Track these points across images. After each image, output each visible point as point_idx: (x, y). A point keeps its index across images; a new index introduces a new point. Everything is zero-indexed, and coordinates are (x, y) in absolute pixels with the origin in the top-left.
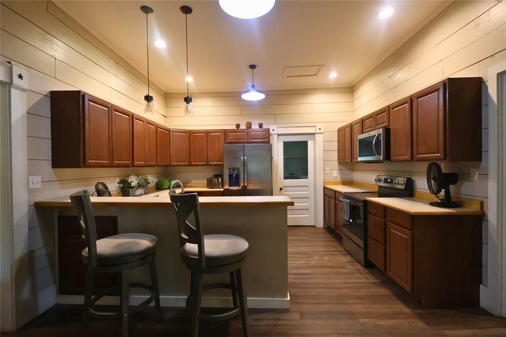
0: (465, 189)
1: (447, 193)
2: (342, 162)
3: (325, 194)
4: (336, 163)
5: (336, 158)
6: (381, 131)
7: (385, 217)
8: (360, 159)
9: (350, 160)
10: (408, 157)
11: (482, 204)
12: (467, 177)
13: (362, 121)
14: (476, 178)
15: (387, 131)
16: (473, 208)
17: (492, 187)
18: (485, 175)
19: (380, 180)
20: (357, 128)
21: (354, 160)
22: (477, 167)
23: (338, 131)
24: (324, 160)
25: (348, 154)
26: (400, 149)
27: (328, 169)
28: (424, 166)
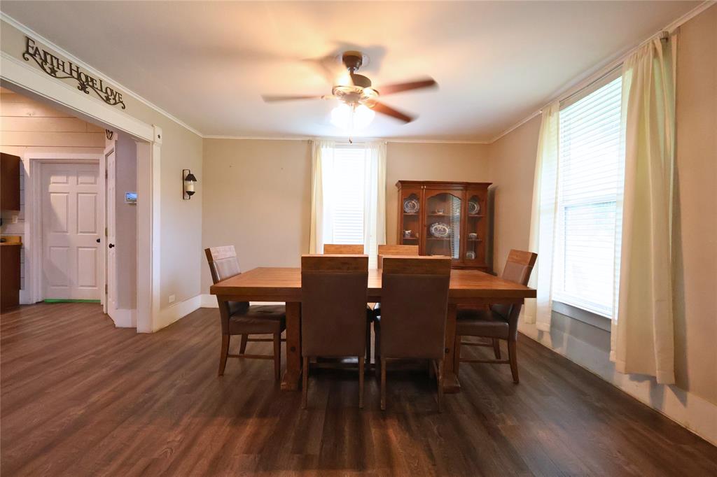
0: (9, 230)
11: (20, 238)
12: (10, 220)
14: (16, 222)
16: (13, 242)
17: (27, 226)
18: (22, 220)
22: (17, 215)
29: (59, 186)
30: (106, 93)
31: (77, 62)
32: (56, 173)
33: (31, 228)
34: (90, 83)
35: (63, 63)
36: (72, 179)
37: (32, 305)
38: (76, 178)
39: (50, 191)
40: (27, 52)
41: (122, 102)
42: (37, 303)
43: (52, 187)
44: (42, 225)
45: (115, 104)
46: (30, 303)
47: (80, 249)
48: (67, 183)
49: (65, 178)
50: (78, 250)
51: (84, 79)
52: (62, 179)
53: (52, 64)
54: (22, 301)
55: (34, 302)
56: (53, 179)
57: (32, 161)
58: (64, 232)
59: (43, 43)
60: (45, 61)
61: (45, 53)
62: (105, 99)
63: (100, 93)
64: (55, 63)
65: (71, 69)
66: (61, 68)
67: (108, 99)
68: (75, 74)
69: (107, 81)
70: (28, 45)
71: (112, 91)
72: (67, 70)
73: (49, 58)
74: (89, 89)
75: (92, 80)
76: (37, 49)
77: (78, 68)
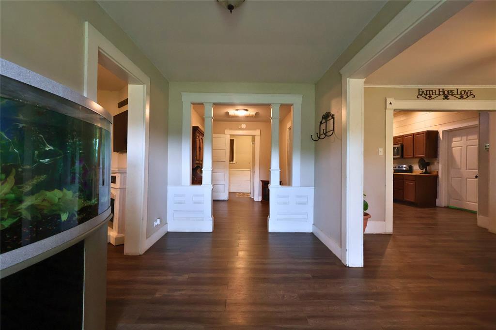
0: (432, 168)
1: (426, 170)
6: (399, 145)
7: (403, 179)
10: (412, 156)
11: (437, 172)
12: (433, 163)
14: (436, 163)
15: (402, 146)
16: (435, 174)
17: (440, 166)
18: (438, 163)
19: (396, 167)
22: (436, 160)
26: (408, 152)
28: (417, 160)
29: (458, 143)
30: (461, 93)
31: (441, 87)
32: (455, 136)
33: (442, 167)
34: (451, 94)
35: (435, 91)
36: (464, 138)
37: (442, 207)
38: (466, 137)
39: (452, 146)
40: (419, 95)
41: (472, 94)
42: (445, 207)
43: (453, 144)
44: (448, 166)
45: (467, 97)
46: (441, 206)
47: (468, 179)
48: (461, 141)
49: (460, 138)
50: (466, 180)
51: (446, 93)
52: (458, 139)
53: (430, 94)
54: (437, 204)
55: (443, 206)
56: (454, 139)
57: (443, 131)
58: (459, 169)
59: (425, 87)
60: (427, 94)
61: (427, 91)
62: (460, 97)
63: (456, 96)
64: (431, 92)
65: (439, 92)
66: (434, 94)
67: (462, 97)
68: (441, 93)
69: (462, 87)
70: (419, 92)
71: (465, 91)
72: (437, 93)
73: (428, 92)
74: (450, 97)
75: (451, 91)
76: (423, 91)
77: (443, 89)
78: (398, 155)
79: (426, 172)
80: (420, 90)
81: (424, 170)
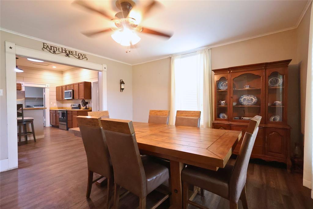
1: (86, 107)
2: (58, 100)
3: (50, 113)
4: (56, 100)
5: (56, 98)
6: (71, 91)
7: (72, 114)
8: (65, 99)
9: (61, 99)
11: (91, 107)
12: (89, 103)
13: (66, 86)
14: (91, 103)
16: (90, 109)
19: (72, 105)
20: (64, 88)
21: (63, 99)
22: (91, 100)
23: (56, 88)
24: (50, 99)
25: (61, 97)
26: (76, 96)
27: (51, 103)
28: (81, 100)
30: (78, 55)
31: (64, 47)
34: (71, 53)
35: (59, 48)
40: (44, 48)
41: (86, 58)
45: (83, 59)
51: (68, 52)
53: (54, 50)
59: (50, 43)
60: (51, 49)
61: (51, 46)
62: (78, 58)
63: (75, 56)
64: (55, 49)
65: (62, 50)
66: (58, 50)
67: (79, 58)
68: (64, 51)
69: (79, 51)
70: (44, 46)
71: (81, 54)
72: (60, 50)
73: (52, 48)
74: (70, 55)
75: (72, 52)
76: (48, 46)
77: (65, 49)
78: (71, 97)
79: (86, 108)
80: (45, 45)
81: (85, 107)
